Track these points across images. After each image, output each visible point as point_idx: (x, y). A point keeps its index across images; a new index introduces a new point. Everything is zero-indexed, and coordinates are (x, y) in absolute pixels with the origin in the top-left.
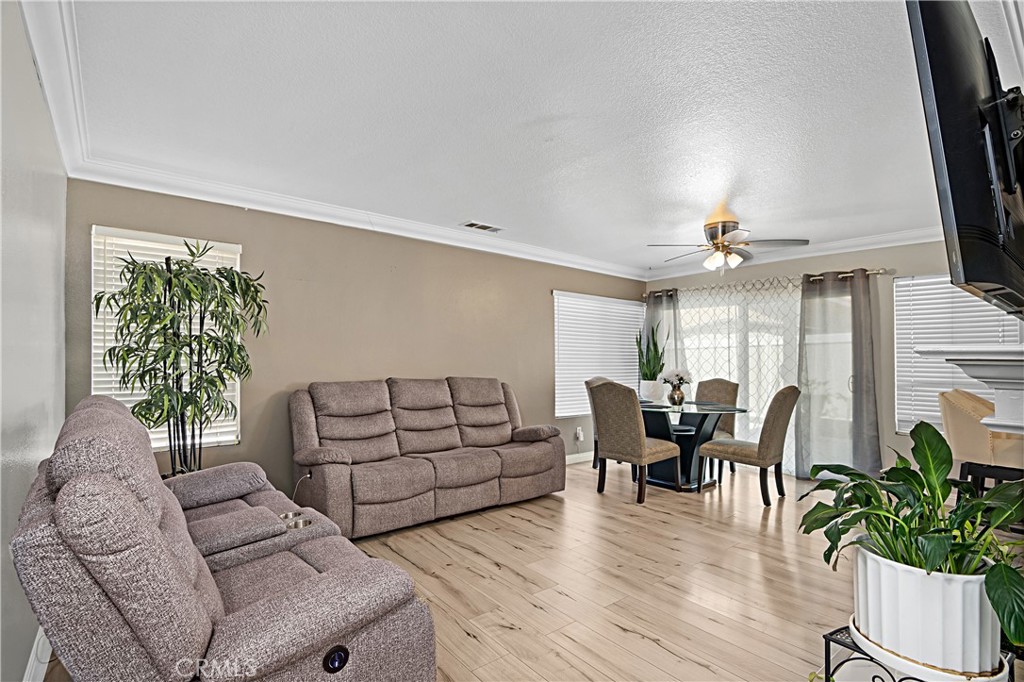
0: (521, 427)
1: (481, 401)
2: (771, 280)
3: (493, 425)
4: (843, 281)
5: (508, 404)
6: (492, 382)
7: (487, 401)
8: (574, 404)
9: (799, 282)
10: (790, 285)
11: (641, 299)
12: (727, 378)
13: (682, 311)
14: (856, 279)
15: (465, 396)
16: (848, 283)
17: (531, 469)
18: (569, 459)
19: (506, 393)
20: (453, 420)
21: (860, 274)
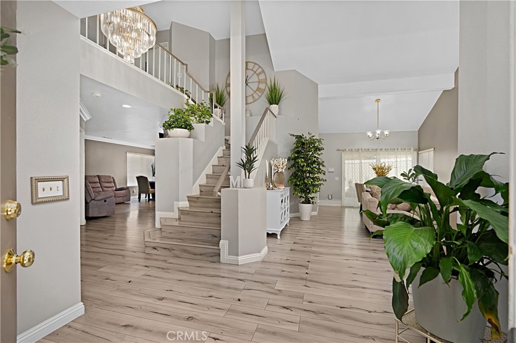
0: (118, 187)
1: (107, 181)
3: (111, 187)
5: (114, 182)
6: (110, 176)
7: (109, 181)
8: (133, 183)
15: (102, 180)
17: (122, 195)
18: (131, 197)
19: (114, 180)
20: (100, 186)
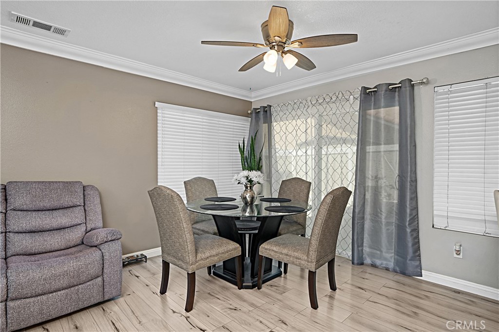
1: (48, 205)
2: (337, 94)
4: (393, 90)
5: (87, 206)
7: (57, 205)
9: (358, 95)
10: (352, 97)
11: (247, 115)
12: (304, 178)
13: (274, 124)
14: (403, 89)
16: (397, 94)
19: (87, 195)
21: (407, 84)
